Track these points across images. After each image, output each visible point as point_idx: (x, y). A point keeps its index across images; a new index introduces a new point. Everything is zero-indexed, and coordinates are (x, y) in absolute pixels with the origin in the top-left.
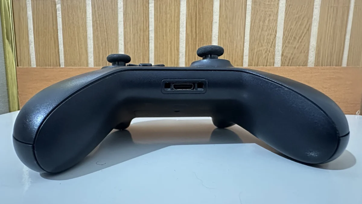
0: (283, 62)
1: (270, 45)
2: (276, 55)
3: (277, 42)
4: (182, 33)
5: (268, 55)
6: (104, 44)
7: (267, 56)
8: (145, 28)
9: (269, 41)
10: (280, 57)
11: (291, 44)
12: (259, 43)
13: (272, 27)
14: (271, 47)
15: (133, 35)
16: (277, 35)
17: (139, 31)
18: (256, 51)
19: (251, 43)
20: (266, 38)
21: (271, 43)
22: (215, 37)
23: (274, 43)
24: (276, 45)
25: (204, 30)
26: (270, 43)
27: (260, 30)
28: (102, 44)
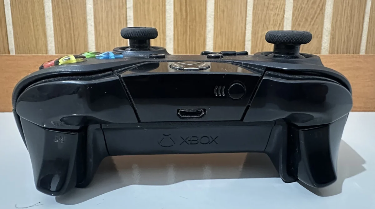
3: (285, 24)
4: (169, 12)
6: (68, 26)
8: (121, 5)
9: (276, 23)
11: (302, 26)
12: (263, 26)
13: (279, 6)
15: (106, 13)
16: (285, 16)
17: (113, 8)
18: (260, 35)
19: (254, 25)
20: (272, 19)
21: (278, 25)
22: (211, 17)
23: (281, 25)
25: (197, 7)
27: (265, 9)
28: (65, 25)
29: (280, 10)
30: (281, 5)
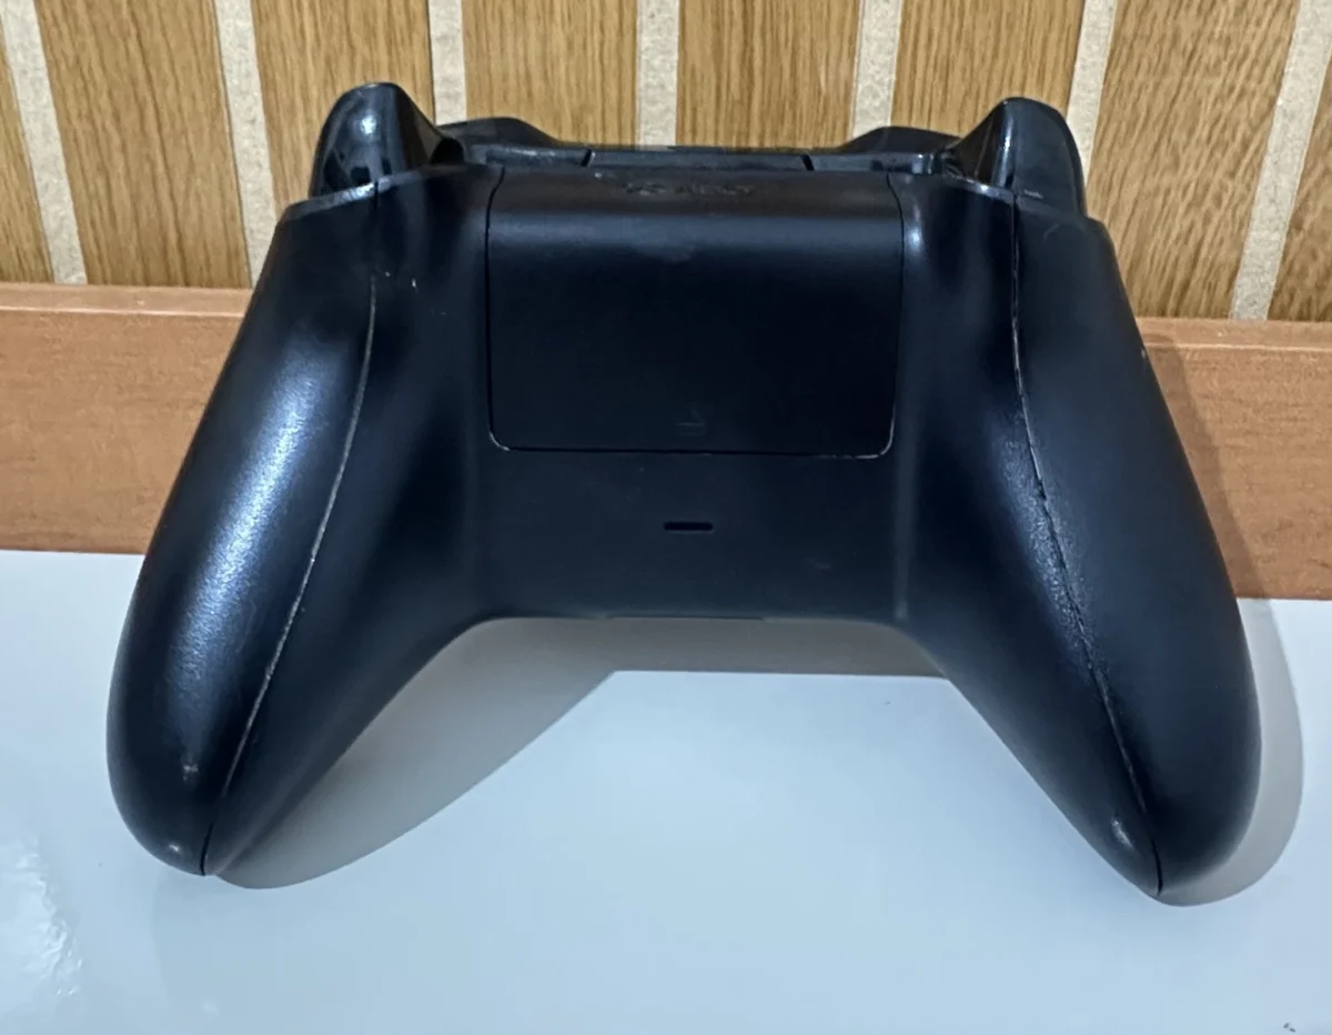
0: (1297, 267)
1: (1226, 163)
2: (1255, 223)
3: (1273, 142)
4: (656, 63)
5: (1207, 220)
6: (130, 118)
7: (1199, 226)
8: (400, 19)
9: (1227, 135)
10: (1278, 238)
12: (1157, 147)
13: (1254, 48)
14: (1232, 175)
15: (322, 63)
16: (1280, 102)
18: (1132, 190)
19: (1107, 144)
20: (1206, 114)
21: (1236, 146)
22: (875, 96)
23: (1252, 148)
24: (1268, 161)
25: (805, 44)
26: (1230, 152)
27: (1177, 64)
28: (117, 117)
29: (1257, 71)
30: (1270, 41)
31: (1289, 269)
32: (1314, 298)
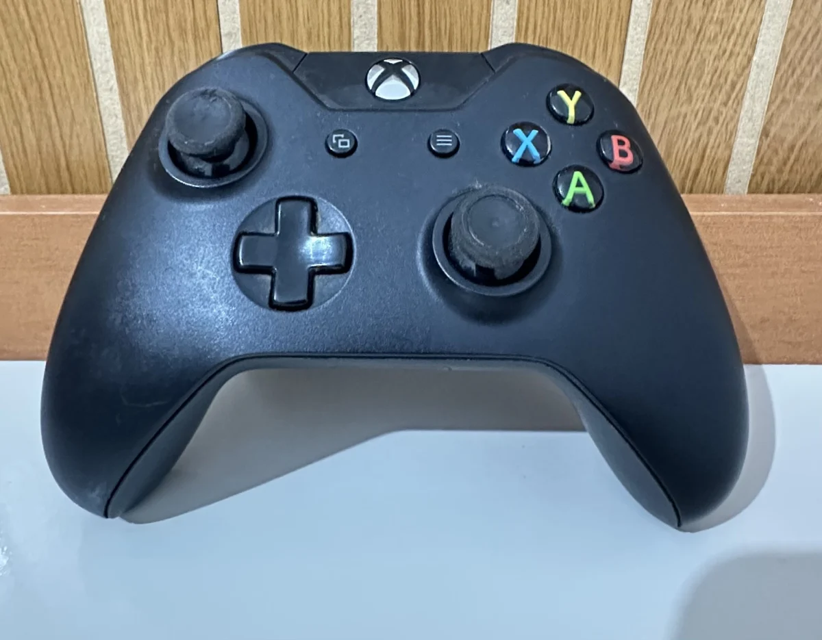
0: (765, 160)
1: (721, 97)
2: (740, 133)
3: (750, 84)
5: (710, 132)
6: (33, 91)
7: (705, 136)
8: (202, 24)
9: (722, 80)
10: (754, 142)
11: (808, 90)
12: (678, 89)
13: (738, 27)
14: (725, 104)
15: (153, 52)
16: (755, 58)
17: (175, 35)
20: (709, 67)
21: (727, 87)
23: (738, 87)
24: (748, 95)
25: (457, 31)
26: (724, 90)
27: (690, 38)
29: (740, 41)
30: (748, 22)
31: (761, 161)
32: (777, 178)
